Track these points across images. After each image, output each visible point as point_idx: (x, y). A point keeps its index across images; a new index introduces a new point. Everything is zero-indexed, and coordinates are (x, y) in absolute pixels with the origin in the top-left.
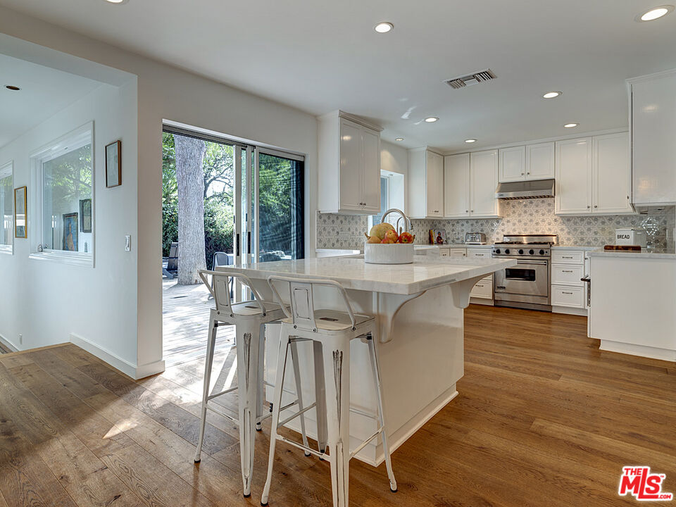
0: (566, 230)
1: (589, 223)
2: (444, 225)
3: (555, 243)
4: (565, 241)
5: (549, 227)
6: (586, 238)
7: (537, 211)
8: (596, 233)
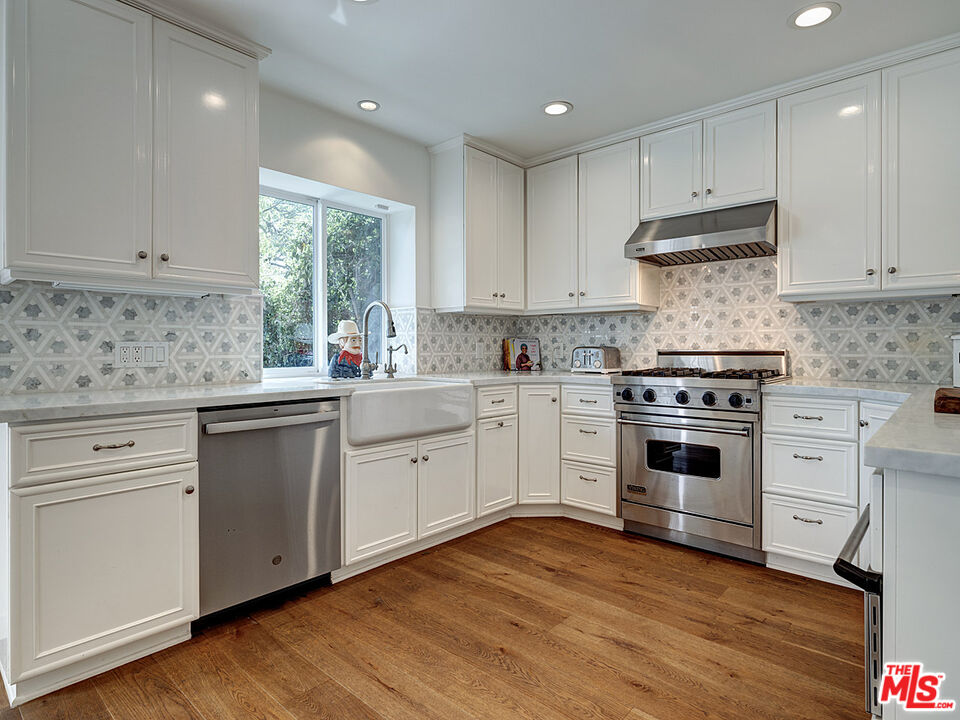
0: (810, 339)
1: (873, 320)
2: (537, 329)
3: (784, 372)
4: (807, 368)
5: (767, 330)
6: (865, 359)
7: (736, 292)
8: (891, 347)
